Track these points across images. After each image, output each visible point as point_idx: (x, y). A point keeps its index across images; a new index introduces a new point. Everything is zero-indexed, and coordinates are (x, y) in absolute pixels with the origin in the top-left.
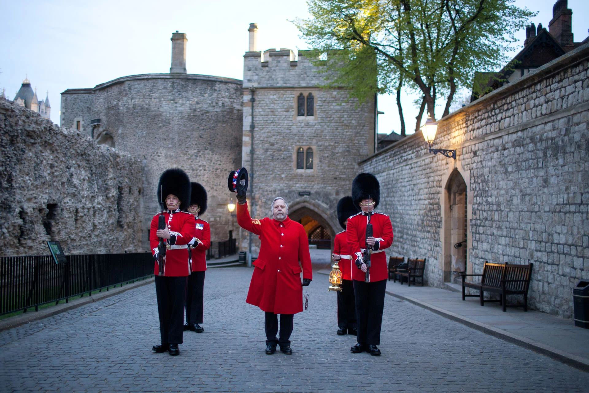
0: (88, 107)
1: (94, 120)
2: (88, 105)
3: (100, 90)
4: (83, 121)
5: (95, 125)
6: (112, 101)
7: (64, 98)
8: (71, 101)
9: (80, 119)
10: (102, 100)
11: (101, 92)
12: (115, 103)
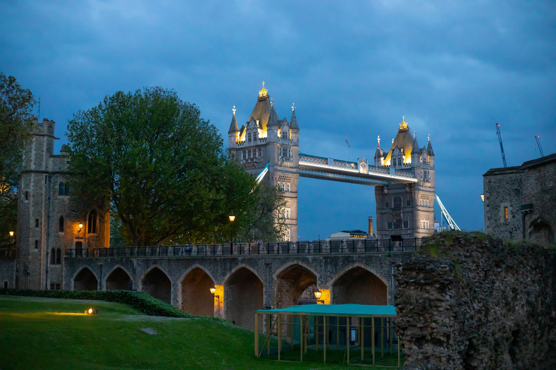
0: (515, 189)
1: (526, 205)
2: (515, 187)
3: (530, 168)
4: (512, 206)
5: (526, 212)
6: (547, 183)
7: (487, 181)
8: (495, 183)
9: (508, 204)
10: (533, 180)
11: (531, 171)
12: (551, 185)
